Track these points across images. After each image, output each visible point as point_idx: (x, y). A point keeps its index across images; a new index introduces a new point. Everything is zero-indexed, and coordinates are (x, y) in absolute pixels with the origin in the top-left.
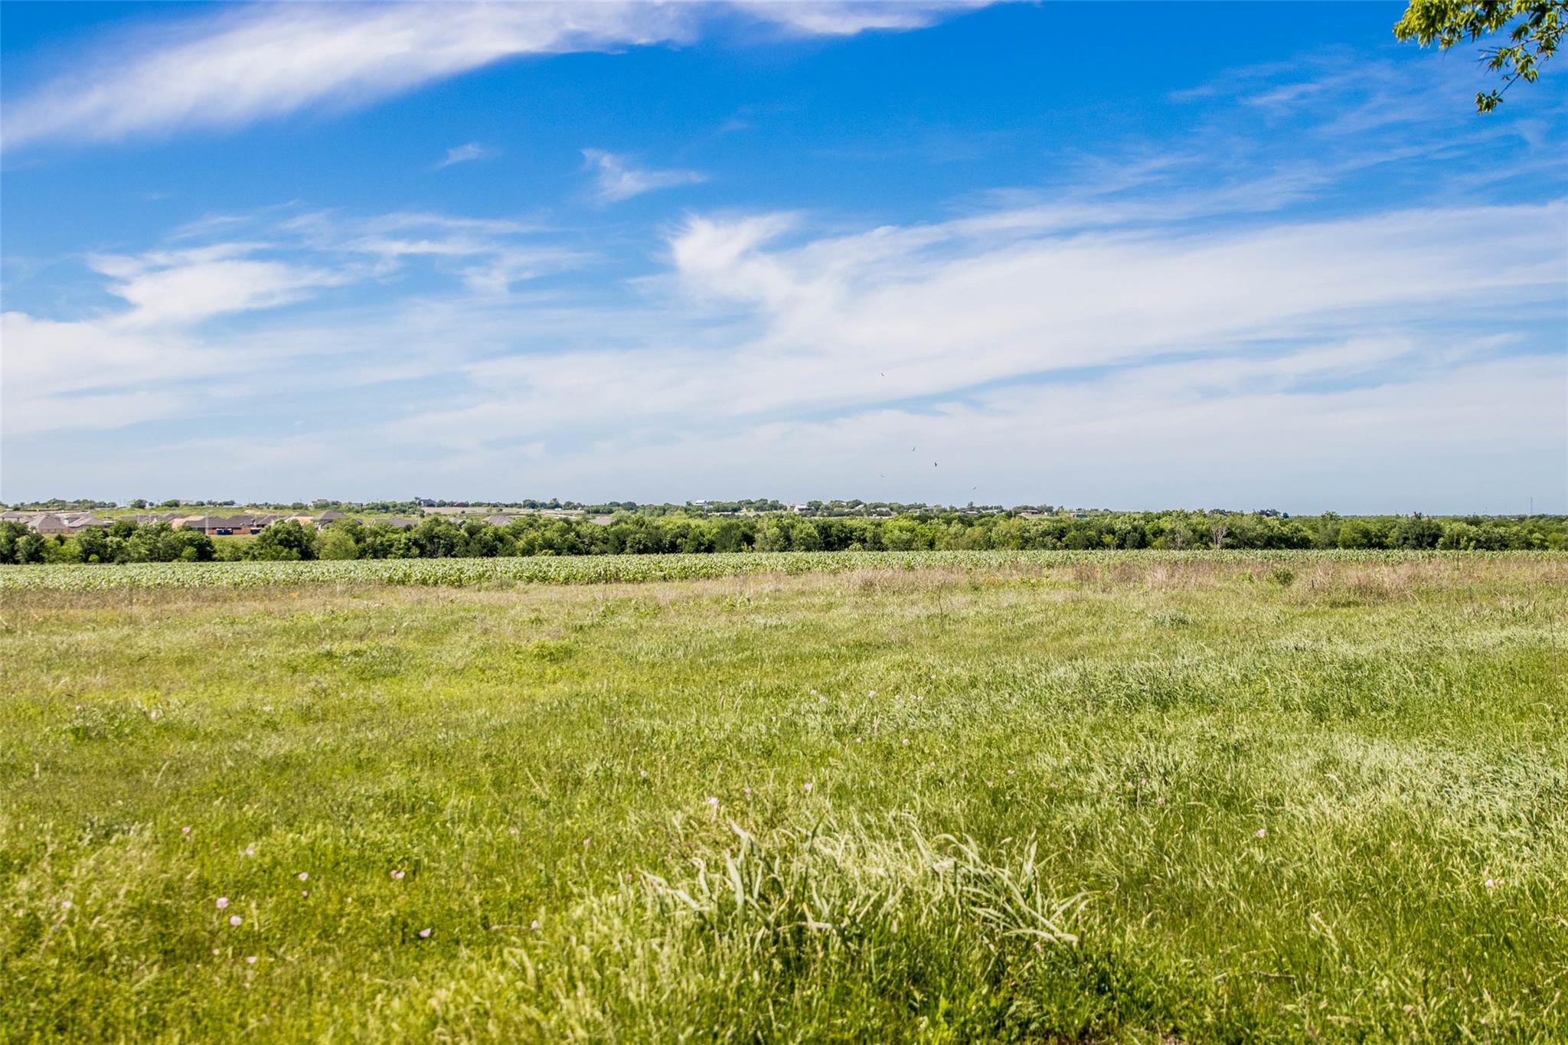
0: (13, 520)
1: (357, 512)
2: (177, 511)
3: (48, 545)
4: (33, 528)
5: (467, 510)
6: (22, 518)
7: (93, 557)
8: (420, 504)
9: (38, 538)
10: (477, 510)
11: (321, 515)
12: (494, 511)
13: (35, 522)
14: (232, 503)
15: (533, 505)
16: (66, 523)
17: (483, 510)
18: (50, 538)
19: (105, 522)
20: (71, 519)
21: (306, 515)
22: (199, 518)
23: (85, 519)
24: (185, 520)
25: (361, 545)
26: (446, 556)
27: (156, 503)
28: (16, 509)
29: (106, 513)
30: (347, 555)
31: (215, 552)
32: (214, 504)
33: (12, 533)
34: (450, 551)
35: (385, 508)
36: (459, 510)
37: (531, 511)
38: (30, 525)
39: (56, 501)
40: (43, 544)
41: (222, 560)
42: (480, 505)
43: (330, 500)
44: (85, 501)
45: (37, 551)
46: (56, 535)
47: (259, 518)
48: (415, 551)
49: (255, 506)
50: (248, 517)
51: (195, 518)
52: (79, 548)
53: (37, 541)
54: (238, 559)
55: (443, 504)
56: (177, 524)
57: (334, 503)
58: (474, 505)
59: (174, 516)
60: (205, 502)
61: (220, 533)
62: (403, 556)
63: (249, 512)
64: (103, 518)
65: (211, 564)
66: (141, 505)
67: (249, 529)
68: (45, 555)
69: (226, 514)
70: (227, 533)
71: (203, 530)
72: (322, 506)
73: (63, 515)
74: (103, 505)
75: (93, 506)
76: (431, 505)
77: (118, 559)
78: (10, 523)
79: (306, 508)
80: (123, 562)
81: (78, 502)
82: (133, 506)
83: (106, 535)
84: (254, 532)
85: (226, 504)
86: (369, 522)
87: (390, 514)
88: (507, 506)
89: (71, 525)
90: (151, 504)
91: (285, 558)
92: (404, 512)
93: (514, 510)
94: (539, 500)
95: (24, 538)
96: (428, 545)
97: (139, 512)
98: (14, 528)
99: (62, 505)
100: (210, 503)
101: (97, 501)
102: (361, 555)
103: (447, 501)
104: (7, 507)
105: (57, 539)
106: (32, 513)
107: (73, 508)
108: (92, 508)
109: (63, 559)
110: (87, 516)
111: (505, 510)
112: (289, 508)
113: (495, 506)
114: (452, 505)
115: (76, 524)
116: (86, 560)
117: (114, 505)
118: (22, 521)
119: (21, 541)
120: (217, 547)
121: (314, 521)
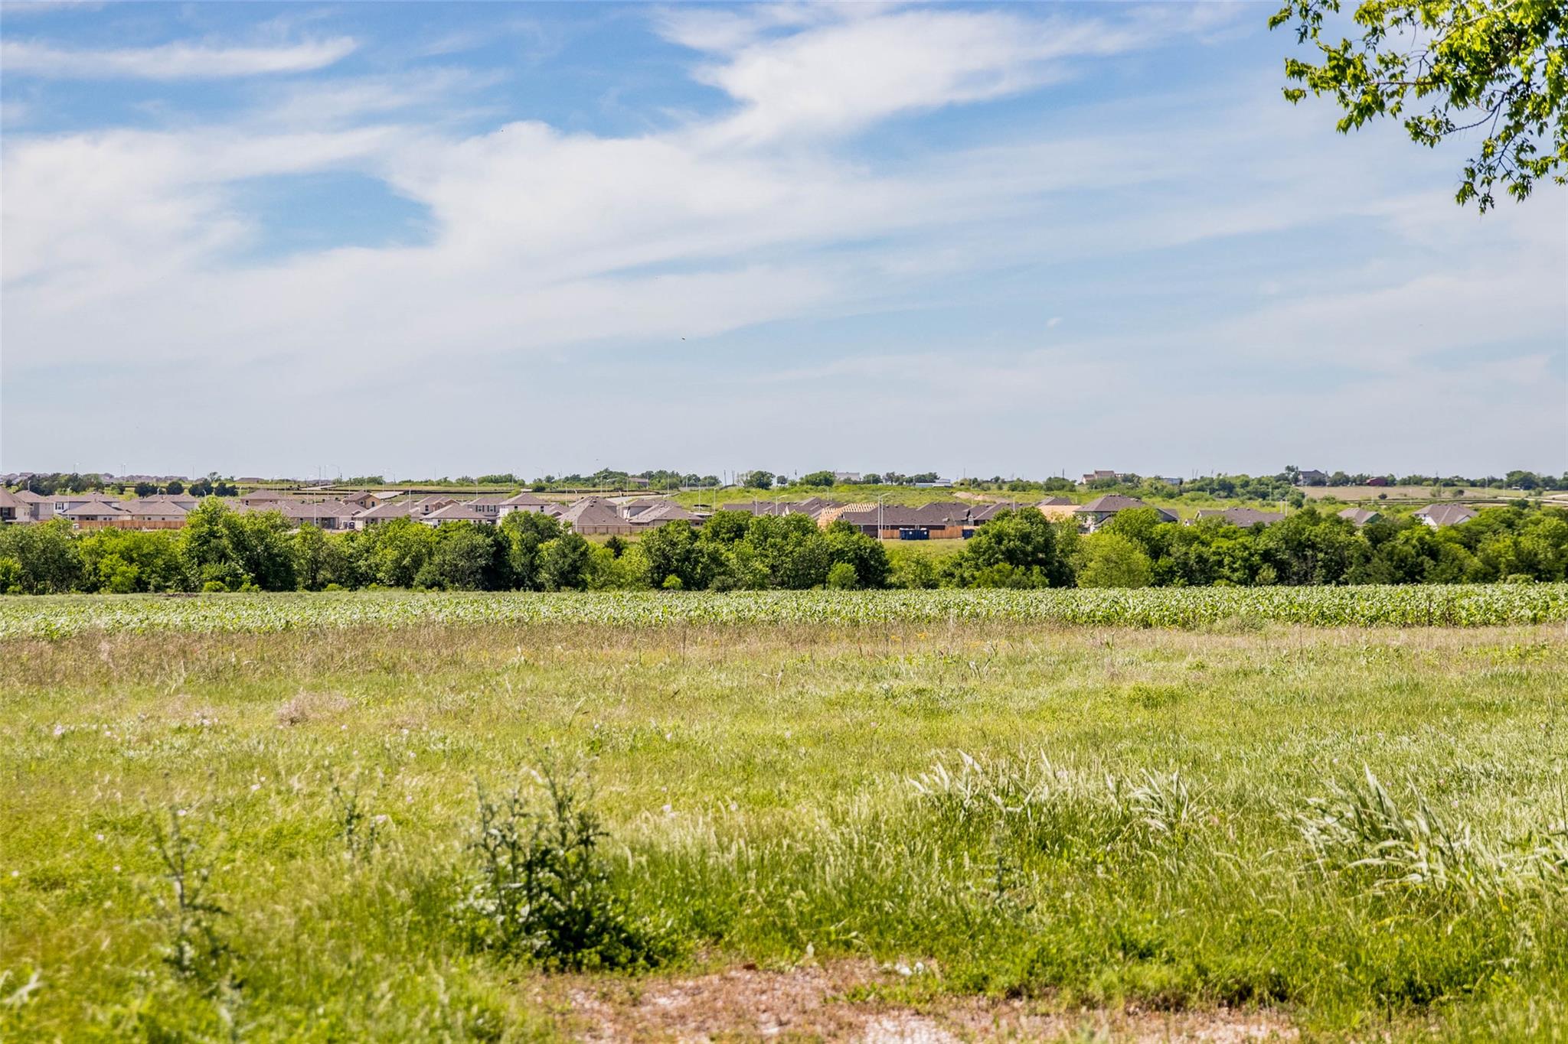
0: (533, 511)
1: (1171, 496)
2: (828, 494)
3: (594, 556)
4: (569, 525)
5: (1392, 492)
6: (547, 506)
7: (672, 579)
8: (1296, 480)
9: (575, 544)
10: (1413, 491)
11: (1096, 501)
12: (1447, 493)
13: (572, 514)
14: (933, 478)
15: (1527, 482)
16: (626, 514)
17: (1423, 492)
18: (596, 543)
19: (696, 514)
20: (635, 509)
21: (1066, 502)
22: (867, 507)
23: (658, 509)
24: (838, 511)
25: (1164, 562)
26: (1326, 582)
27: (791, 477)
28: (540, 489)
29: (700, 496)
30: (1132, 579)
31: (890, 571)
32: (899, 480)
33: (530, 534)
34: (1334, 574)
35: (1226, 488)
36: (1374, 492)
37: (1521, 494)
38: (562, 519)
39: (607, 475)
40: (584, 554)
41: (902, 586)
42: (1418, 481)
43: (1120, 470)
44: (662, 474)
45: (575, 569)
46: (608, 538)
47: (980, 507)
48: (1269, 572)
49: (976, 484)
50: (958, 506)
51: (862, 506)
52: (646, 564)
53: (575, 549)
54: (931, 585)
55: (1342, 481)
56: (825, 518)
57: (1127, 479)
58: (1406, 482)
59: (820, 504)
60: (882, 474)
61: (905, 536)
62: (1242, 582)
63: (962, 495)
64: (688, 507)
65: (880, 594)
66: (761, 482)
67: (959, 529)
68: (589, 577)
69: (917, 500)
70: (919, 536)
71: (872, 531)
72: (1103, 483)
74: (694, 481)
75: (674, 483)
76: (1317, 480)
77: (716, 582)
78: (527, 517)
79: (1072, 488)
80: (724, 589)
81: (649, 475)
82: (749, 484)
83: (695, 536)
84: (967, 534)
85: (921, 479)
86: (1190, 515)
87: (1235, 501)
88: (1473, 484)
89: (635, 519)
90: (782, 481)
91: (1017, 585)
92: (1264, 496)
93: (1488, 492)
94: (1541, 471)
95: (553, 543)
96: (1294, 562)
97: (759, 496)
98: (535, 525)
99: (616, 481)
100: (890, 477)
101: (683, 474)
102: (1162, 579)
103: (1352, 473)
104: (522, 484)
105: (610, 545)
106: (566, 497)
107: (641, 487)
108: (673, 486)
109: (616, 581)
110: (664, 504)
111: (1470, 492)
112: (1036, 487)
113: (1449, 483)
114: (1361, 481)
115: (644, 517)
116: (658, 585)
117: (713, 482)
118: (548, 512)
119: (548, 547)
120: (894, 563)
121: (1084, 515)
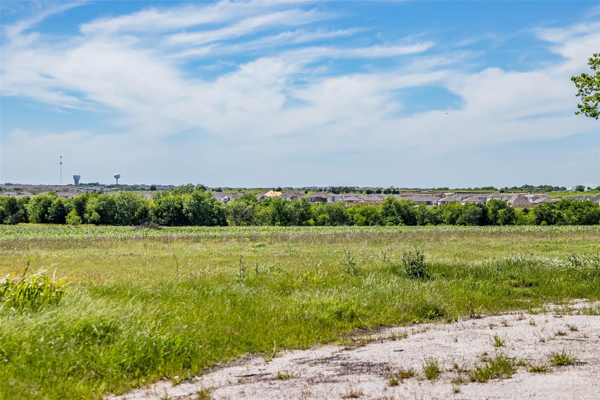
0: (497, 199)
3: (516, 215)
4: (510, 204)
6: (503, 198)
7: (544, 222)
9: (510, 210)
13: (512, 200)
16: (531, 200)
18: (518, 210)
19: (555, 200)
20: (534, 199)
23: (542, 198)
27: (592, 188)
28: (502, 192)
29: (558, 194)
33: (496, 207)
38: (508, 202)
39: (526, 186)
40: (513, 214)
44: (546, 186)
45: (510, 218)
46: (523, 208)
52: (534, 217)
53: (510, 212)
64: (553, 198)
66: (580, 189)
68: (514, 222)
73: (529, 196)
74: (557, 189)
75: (550, 189)
77: (558, 223)
78: (496, 201)
81: (541, 187)
82: (577, 190)
83: (552, 209)
89: (534, 202)
90: (589, 188)
95: (503, 210)
97: (580, 194)
98: (498, 204)
99: (529, 189)
101: (553, 186)
104: (496, 190)
106: (511, 194)
107: (538, 191)
108: (549, 191)
109: (524, 223)
110: (544, 197)
115: (537, 201)
116: (538, 224)
117: (564, 189)
118: (503, 200)
119: (500, 212)
